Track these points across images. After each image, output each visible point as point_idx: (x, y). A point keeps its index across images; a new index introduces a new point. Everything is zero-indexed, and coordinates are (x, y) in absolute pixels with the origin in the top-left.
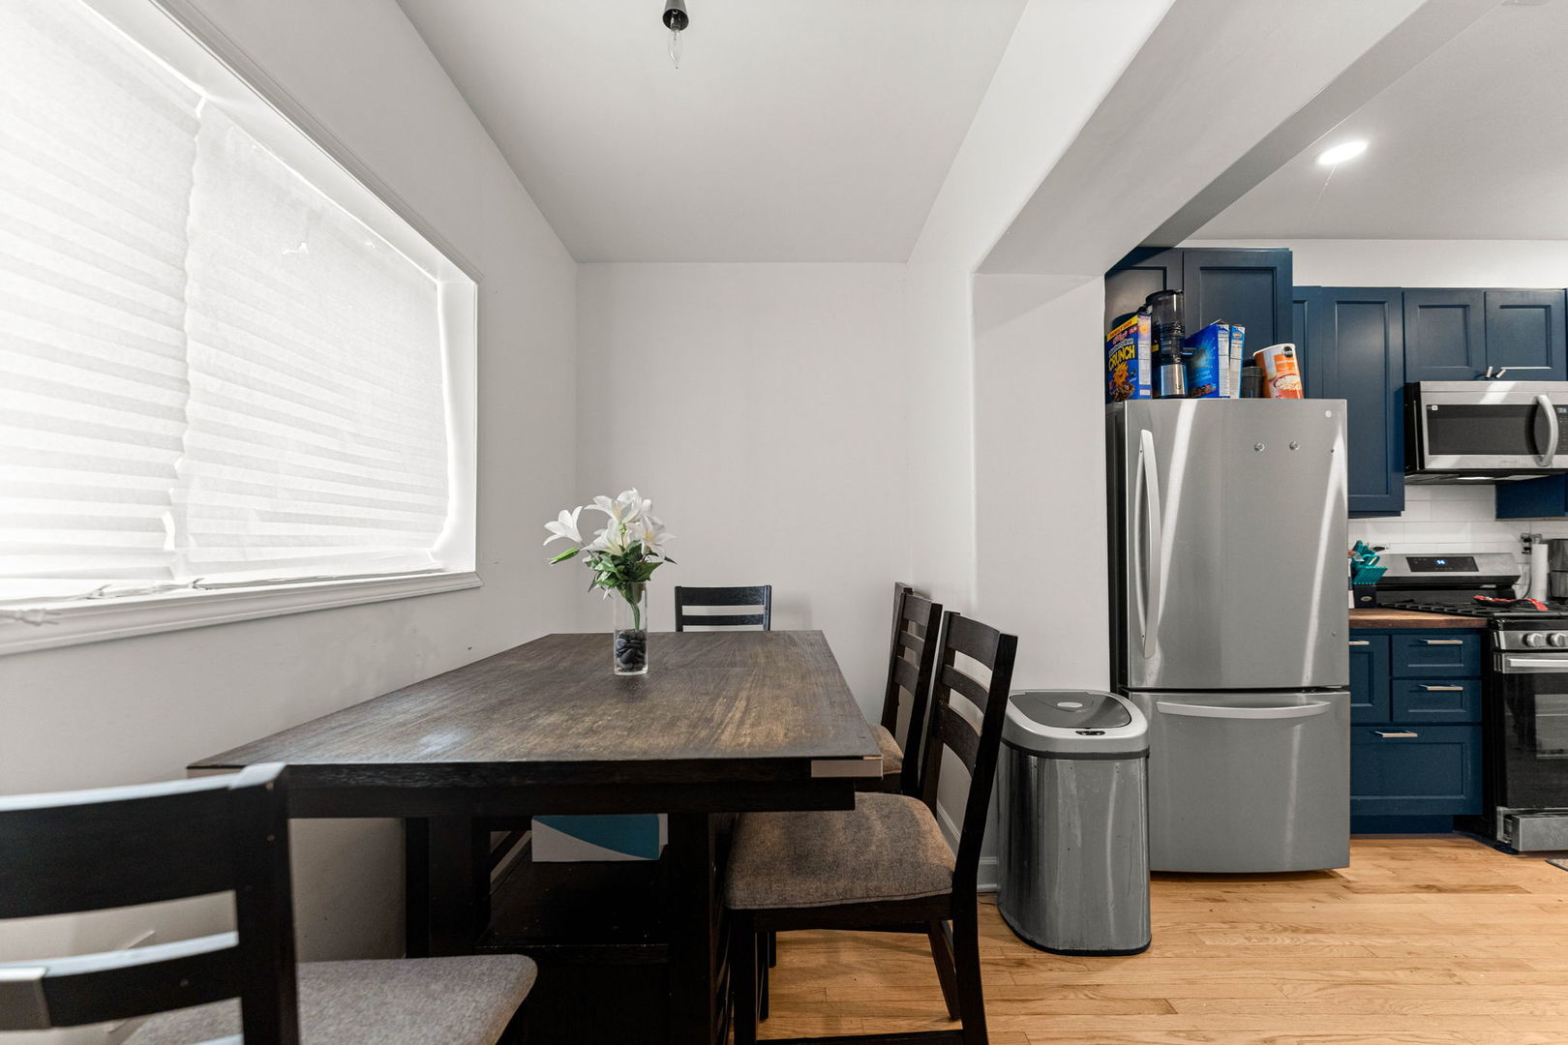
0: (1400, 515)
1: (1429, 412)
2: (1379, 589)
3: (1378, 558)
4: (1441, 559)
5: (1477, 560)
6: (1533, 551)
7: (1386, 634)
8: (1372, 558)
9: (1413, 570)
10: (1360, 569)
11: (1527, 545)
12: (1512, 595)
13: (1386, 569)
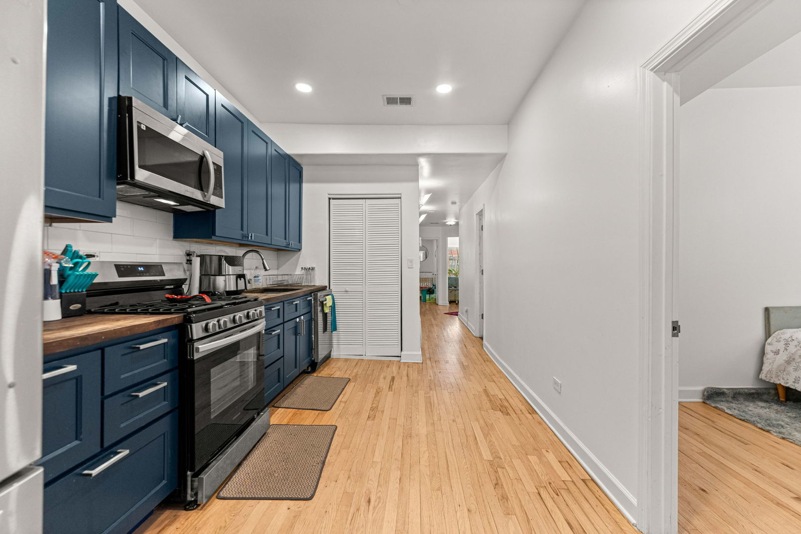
0: (111, 222)
1: (139, 128)
2: (88, 295)
3: (89, 263)
4: (141, 266)
5: (165, 268)
6: (193, 262)
7: (99, 349)
8: (83, 263)
9: (119, 277)
10: (69, 276)
11: (188, 258)
12: (181, 293)
13: (96, 275)
